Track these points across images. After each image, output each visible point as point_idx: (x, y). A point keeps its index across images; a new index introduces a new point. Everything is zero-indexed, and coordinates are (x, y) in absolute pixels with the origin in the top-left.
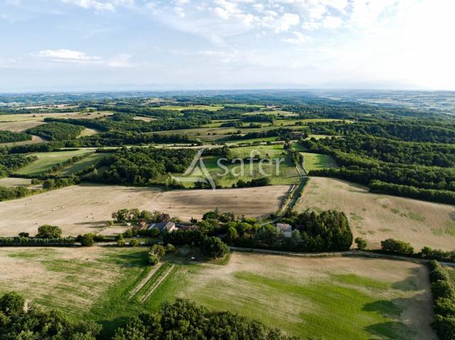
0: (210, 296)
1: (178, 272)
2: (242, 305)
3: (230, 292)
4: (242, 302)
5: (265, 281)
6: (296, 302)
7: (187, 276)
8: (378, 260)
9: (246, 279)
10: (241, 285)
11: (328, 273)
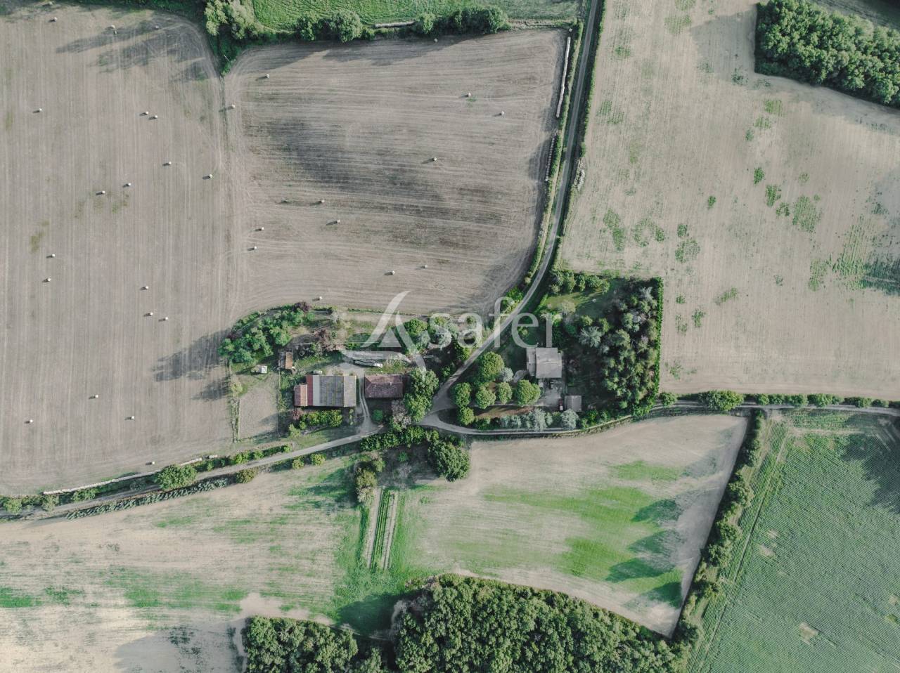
0: (461, 538)
1: (407, 505)
2: (500, 543)
3: (483, 527)
4: (500, 538)
5: (524, 497)
6: (562, 524)
7: (421, 510)
8: (683, 418)
9: (501, 499)
10: (494, 512)
11: (607, 464)
